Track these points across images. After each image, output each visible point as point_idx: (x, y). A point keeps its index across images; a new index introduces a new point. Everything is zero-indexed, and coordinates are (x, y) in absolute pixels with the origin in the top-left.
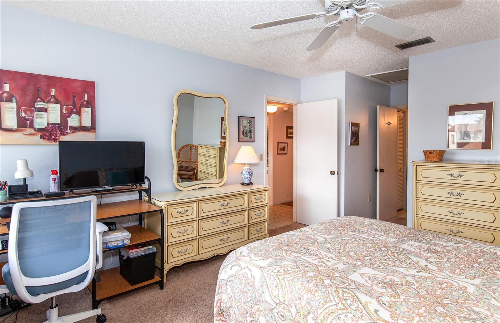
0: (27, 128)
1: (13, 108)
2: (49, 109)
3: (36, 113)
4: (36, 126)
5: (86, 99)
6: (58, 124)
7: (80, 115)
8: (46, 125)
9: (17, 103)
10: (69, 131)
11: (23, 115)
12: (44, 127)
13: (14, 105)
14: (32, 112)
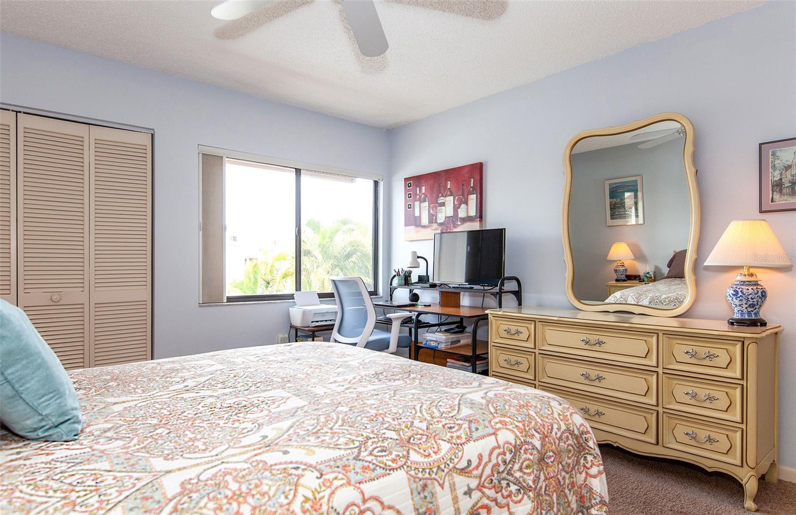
0: (433, 223)
1: (426, 207)
2: (446, 203)
3: (439, 208)
4: (439, 221)
5: (472, 185)
6: (452, 217)
7: (467, 204)
8: (444, 219)
9: (428, 202)
10: (459, 223)
11: (432, 212)
12: (443, 221)
13: (426, 204)
14: (436, 207)
